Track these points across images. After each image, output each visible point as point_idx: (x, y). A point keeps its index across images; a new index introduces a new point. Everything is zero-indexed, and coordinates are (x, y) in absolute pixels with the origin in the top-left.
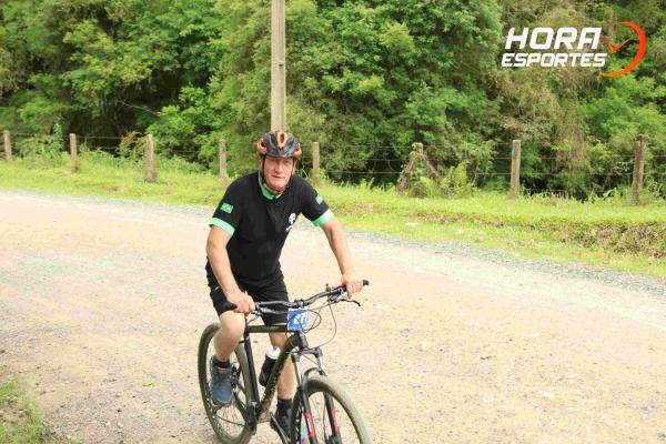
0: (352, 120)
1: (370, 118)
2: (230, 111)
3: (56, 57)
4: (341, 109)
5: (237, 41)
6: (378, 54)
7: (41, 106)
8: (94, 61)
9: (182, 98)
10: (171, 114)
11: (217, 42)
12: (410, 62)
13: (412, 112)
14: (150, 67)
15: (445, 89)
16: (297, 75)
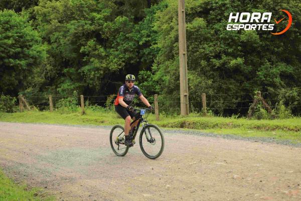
0: (227, 82)
1: (237, 81)
2: (163, 81)
3: (75, 59)
4: (221, 76)
5: (166, 44)
6: (240, 46)
8: (96, 61)
9: (140, 77)
11: (155, 46)
12: (259, 49)
13: (261, 77)
14: (123, 62)
15: (279, 63)
16: (197, 60)
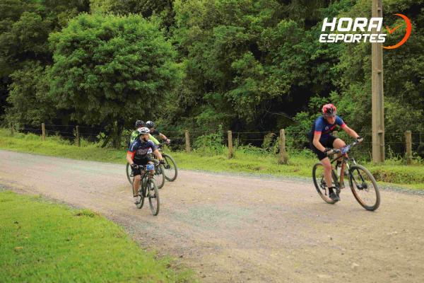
3: (222, 80)
7: (210, 114)
9: (311, 106)
10: (303, 118)
14: (288, 83)
16: (399, 81)
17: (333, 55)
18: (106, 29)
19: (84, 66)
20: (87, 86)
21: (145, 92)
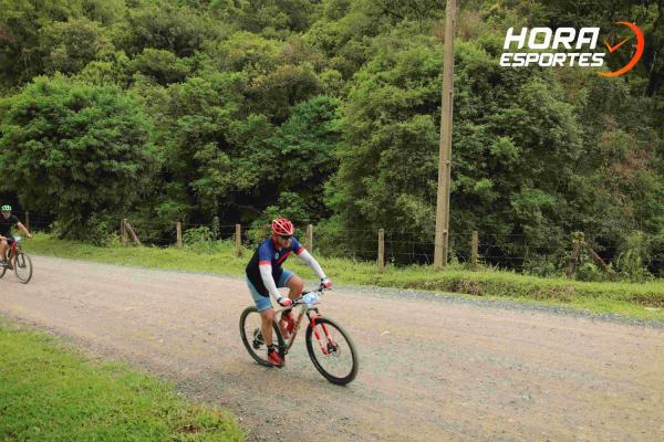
0: (462, 215)
1: (476, 213)
7: (172, 206)
8: (217, 172)
9: (281, 200)
10: (273, 212)
13: (515, 209)
14: (258, 177)
15: (536, 190)
17: (304, 152)
18: (76, 96)
19: (45, 139)
20: (49, 164)
21: (123, 174)
